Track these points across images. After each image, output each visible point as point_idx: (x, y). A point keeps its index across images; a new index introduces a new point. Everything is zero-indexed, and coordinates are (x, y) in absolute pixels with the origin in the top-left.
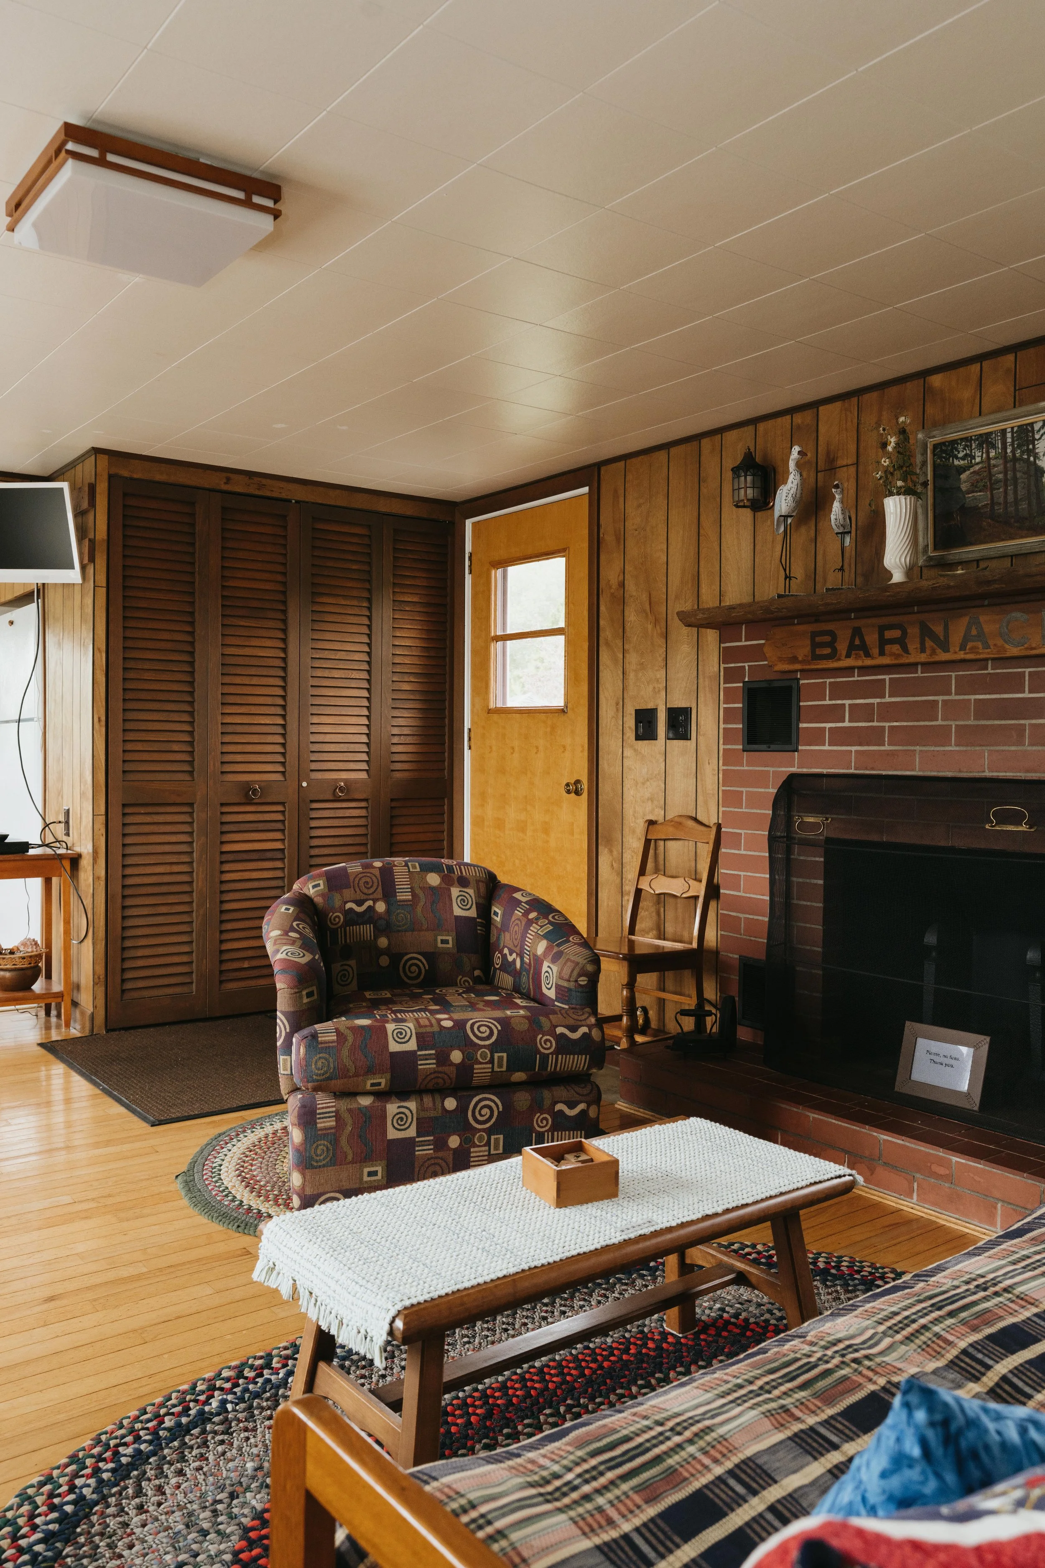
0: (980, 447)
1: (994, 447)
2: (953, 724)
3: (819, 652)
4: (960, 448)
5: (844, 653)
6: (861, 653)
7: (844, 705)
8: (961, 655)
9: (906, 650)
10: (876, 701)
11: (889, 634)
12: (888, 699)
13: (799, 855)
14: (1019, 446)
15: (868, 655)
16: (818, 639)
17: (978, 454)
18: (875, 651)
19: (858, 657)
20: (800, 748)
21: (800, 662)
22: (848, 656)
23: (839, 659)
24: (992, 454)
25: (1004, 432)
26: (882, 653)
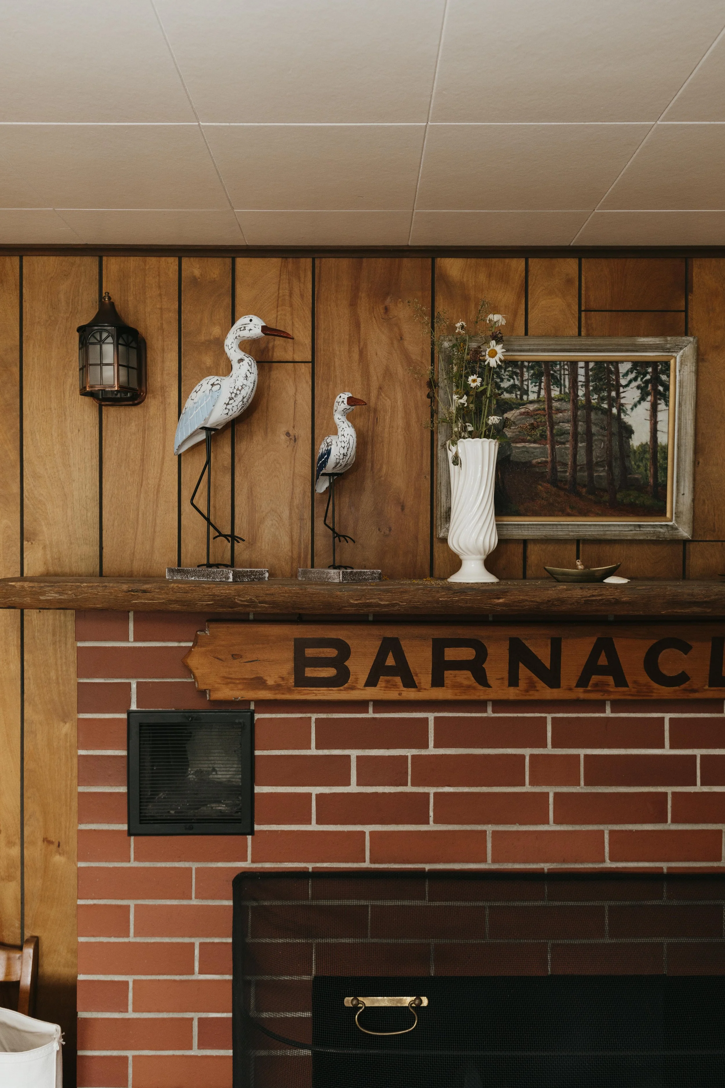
0: (537, 377)
1: (558, 383)
2: (551, 791)
3: (310, 672)
4: (505, 375)
5: (363, 678)
6: (398, 680)
7: (349, 757)
8: (580, 694)
9: (482, 680)
10: (409, 753)
11: (451, 654)
12: (432, 750)
13: (259, 1009)
14: (597, 390)
15: (410, 682)
16: (310, 652)
17: (533, 388)
18: (425, 678)
19: (390, 686)
20: (257, 827)
21: (270, 688)
22: (371, 682)
23: (353, 688)
24: (555, 393)
25: (573, 364)
26: (438, 681)
